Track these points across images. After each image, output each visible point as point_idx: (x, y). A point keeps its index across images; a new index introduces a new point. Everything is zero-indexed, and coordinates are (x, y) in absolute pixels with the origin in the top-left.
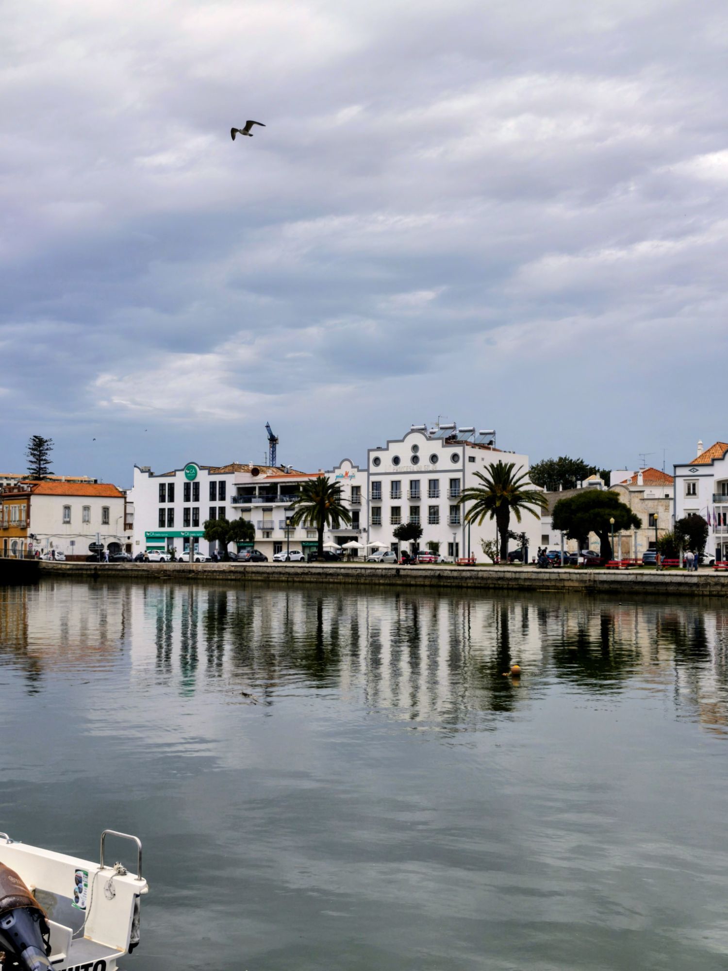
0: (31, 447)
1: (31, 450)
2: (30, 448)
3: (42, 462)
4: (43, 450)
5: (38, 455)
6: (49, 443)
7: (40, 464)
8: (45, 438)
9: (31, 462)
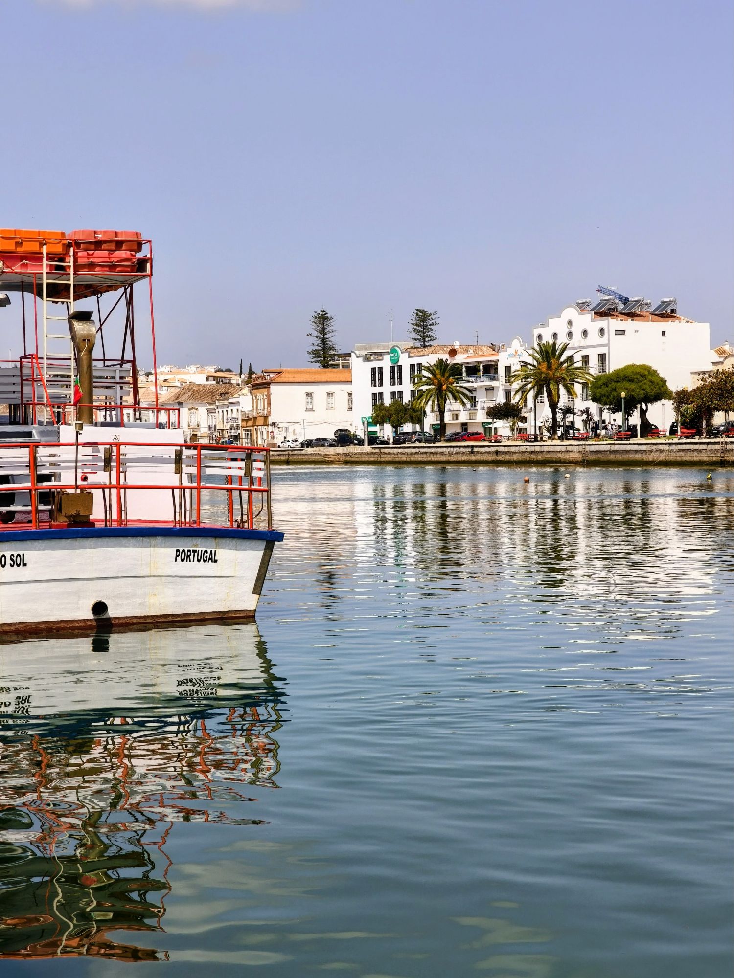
0: (415, 322)
1: (415, 327)
2: (413, 324)
3: (426, 339)
4: (427, 325)
5: (422, 331)
6: (433, 317)
7: (424, 342)
8: (429, 310)
9: (415, 339)
